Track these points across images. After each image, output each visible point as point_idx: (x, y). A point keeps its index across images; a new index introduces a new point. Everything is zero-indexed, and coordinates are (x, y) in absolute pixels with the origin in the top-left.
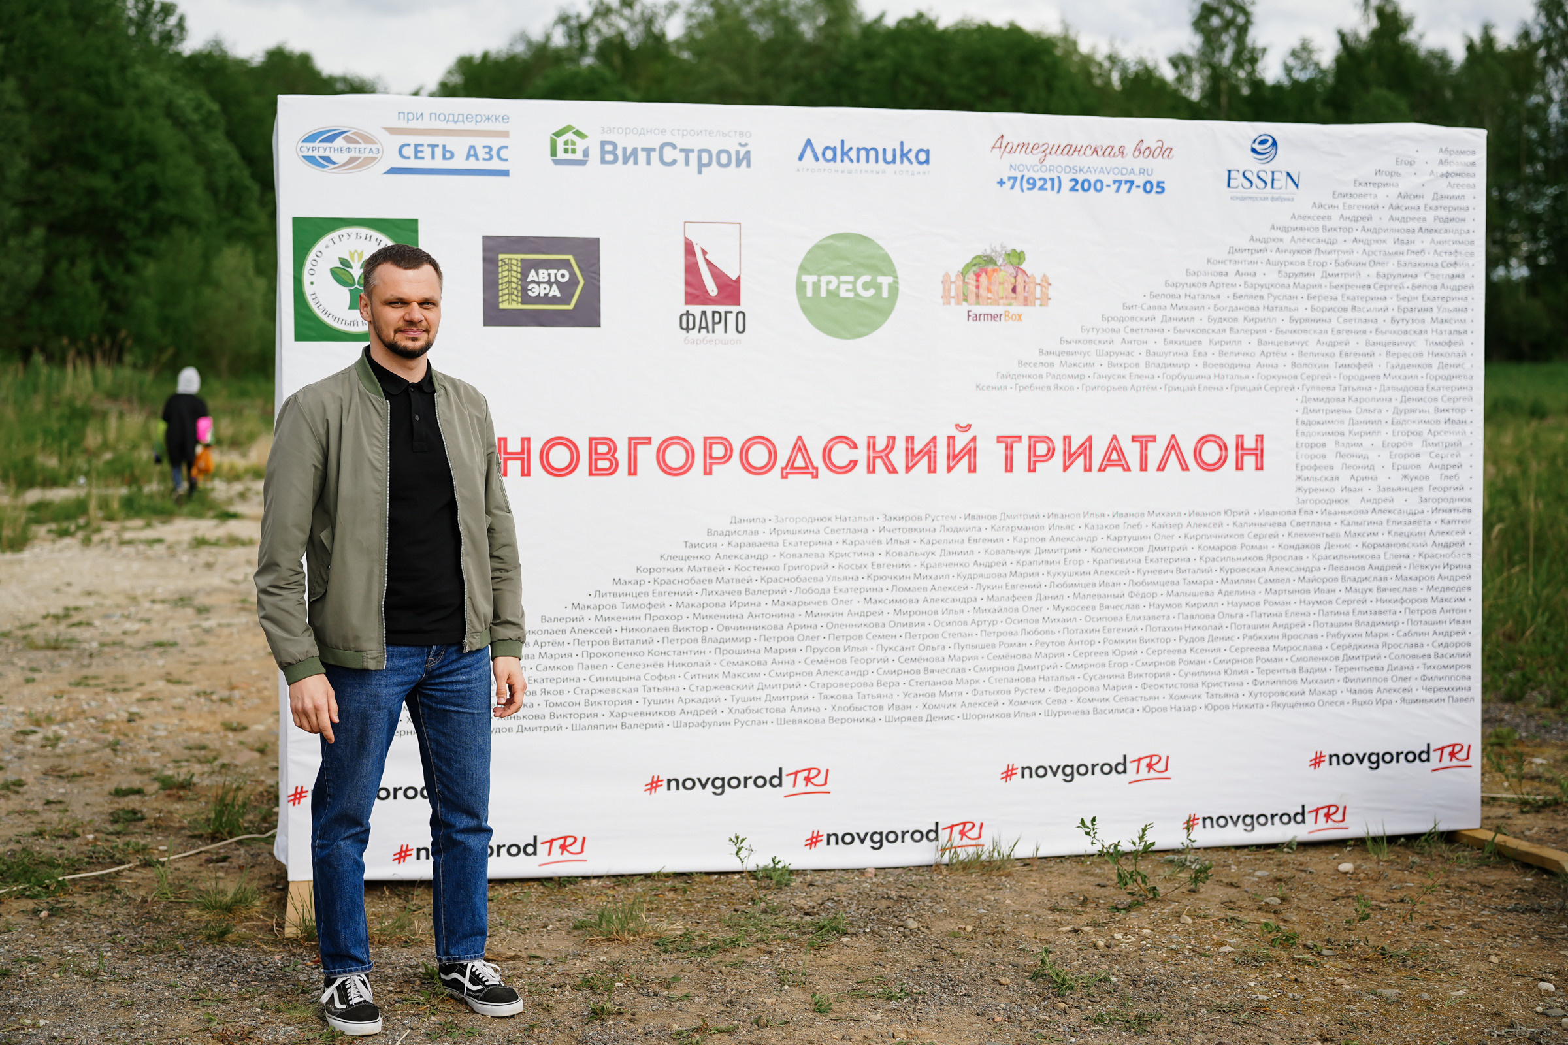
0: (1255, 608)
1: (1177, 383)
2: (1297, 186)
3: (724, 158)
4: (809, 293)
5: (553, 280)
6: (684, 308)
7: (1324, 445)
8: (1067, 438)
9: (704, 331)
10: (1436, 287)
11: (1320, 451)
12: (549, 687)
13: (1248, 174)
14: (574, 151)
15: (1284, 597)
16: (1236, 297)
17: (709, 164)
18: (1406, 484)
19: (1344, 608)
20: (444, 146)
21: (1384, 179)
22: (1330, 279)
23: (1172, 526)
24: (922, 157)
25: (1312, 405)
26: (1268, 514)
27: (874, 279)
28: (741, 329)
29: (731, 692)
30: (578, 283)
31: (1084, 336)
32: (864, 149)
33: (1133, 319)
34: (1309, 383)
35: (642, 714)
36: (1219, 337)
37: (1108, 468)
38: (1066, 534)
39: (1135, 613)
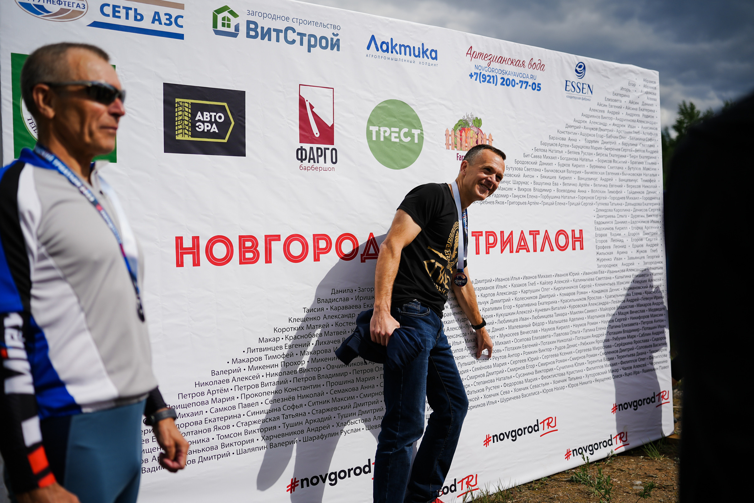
0: (584, 327)
1: (547, 200)
2: (592, 92)
3: (324, 43)
4: (374, 138)
5: (213, 120)
6: (299, 145)
7: (606, 235)
8: (502, 232)
9: (312, 161)
10: (644, 151)
11: (604, 238)
12: (220, 424)
13: (573, 84)
14: (229, 26)
15: (595, 320)
16: (570, 152)
17: (315, 46)
18: (638, 255)
19: (618, 324)
20: (136, 10)
21: (624, 92)
22: (605, 145)
23: (549, 283)
24: (433, 55)
26: (587, 274)
27: (410, 131)
28: (334, 161)
29: (338, 412)
30: (231, 123)
32: (403, 45)
33: (528, 163)
34: (599, 201)
35: (283, 435)
36: (563, 175)
37: (520, 250)
38: (504, 290)
39: (536, 335)
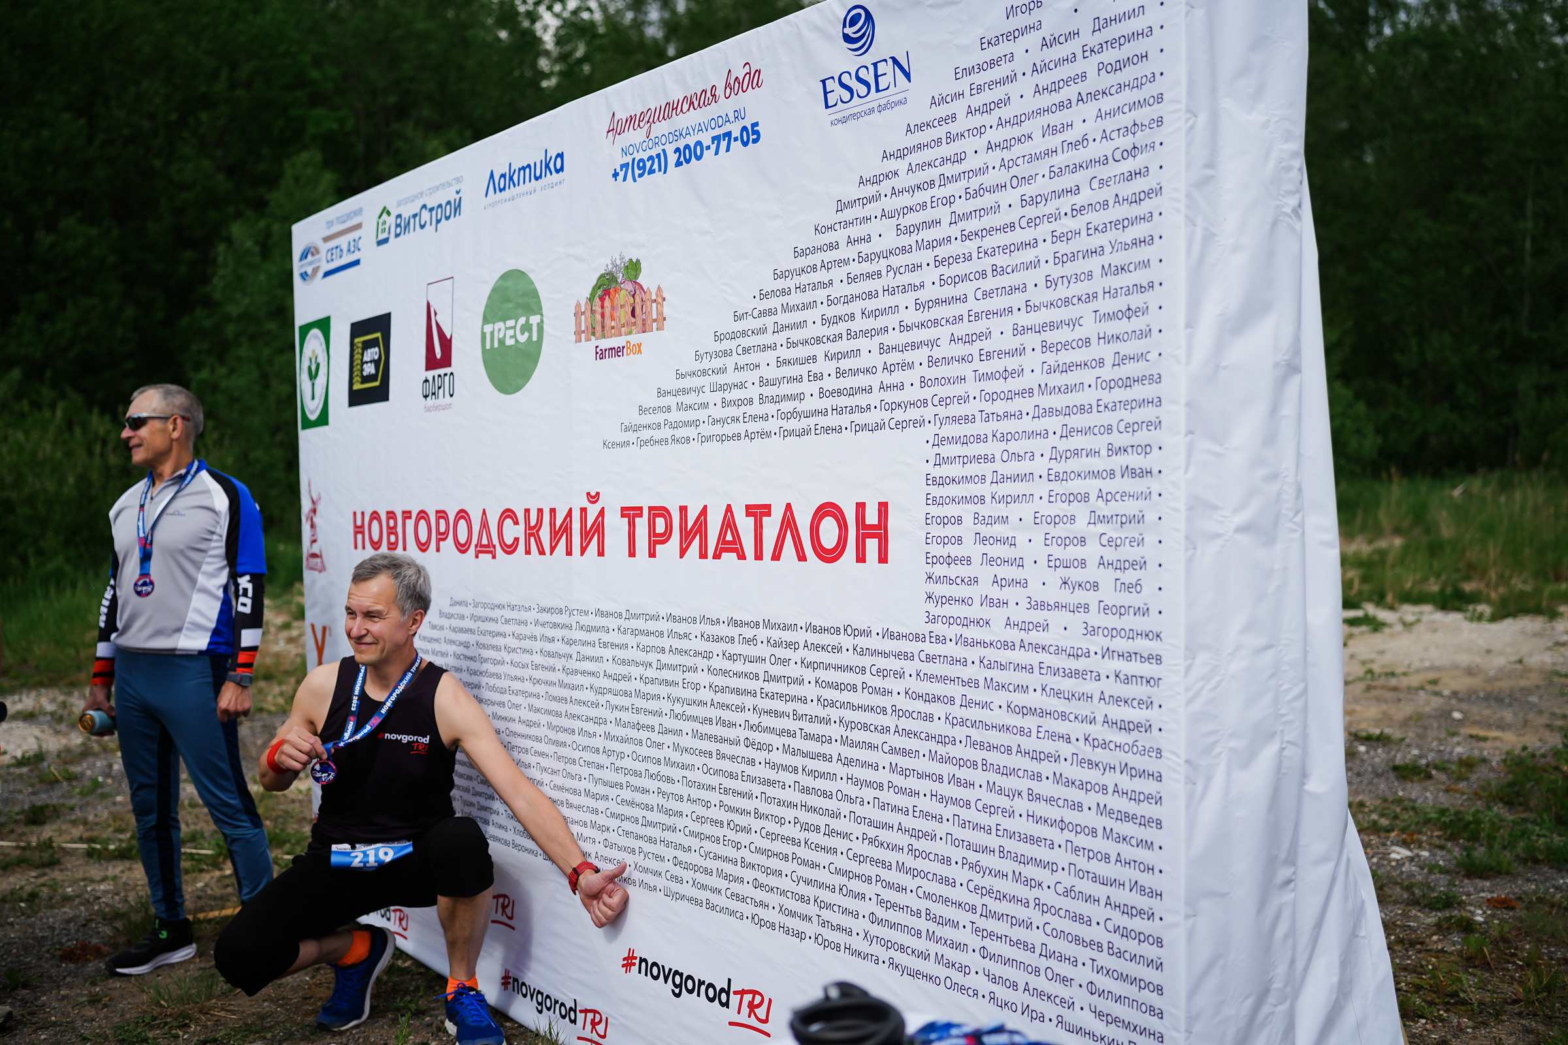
0: (878, 793)
1: (792, 424)
2: (908, 75)
3: (449, 210)
4: (489, 346)
7: (959, 520)
8: (683, 510)
10: (1105, 204)
11: (951, 531)
13: (846, 79)
14: (385, 231)
15: (912, 783)
16: (852, 279)
17: (441, 220)
18: (1065, 596)
19: (983, 819)
20: (340, 246)
21: (1019, 21)
22: (963, 224)
23: (789, 645)
24: (557, 164)
25: (948, 450)
26: (892, 636)
27: (527, 321)
28: (451, 392)
30: (382, 359)
31: (697, 366)
32: (522, 168)
33: (744, 334)
34: (943, 412)
36: (833, 348)
37: (724, 554)
38: (683, 644)
39: (749, 770)
